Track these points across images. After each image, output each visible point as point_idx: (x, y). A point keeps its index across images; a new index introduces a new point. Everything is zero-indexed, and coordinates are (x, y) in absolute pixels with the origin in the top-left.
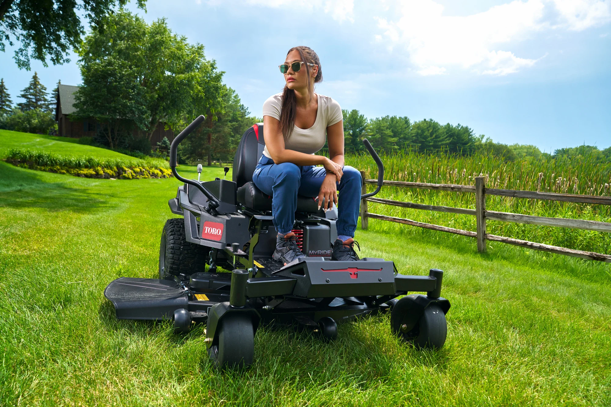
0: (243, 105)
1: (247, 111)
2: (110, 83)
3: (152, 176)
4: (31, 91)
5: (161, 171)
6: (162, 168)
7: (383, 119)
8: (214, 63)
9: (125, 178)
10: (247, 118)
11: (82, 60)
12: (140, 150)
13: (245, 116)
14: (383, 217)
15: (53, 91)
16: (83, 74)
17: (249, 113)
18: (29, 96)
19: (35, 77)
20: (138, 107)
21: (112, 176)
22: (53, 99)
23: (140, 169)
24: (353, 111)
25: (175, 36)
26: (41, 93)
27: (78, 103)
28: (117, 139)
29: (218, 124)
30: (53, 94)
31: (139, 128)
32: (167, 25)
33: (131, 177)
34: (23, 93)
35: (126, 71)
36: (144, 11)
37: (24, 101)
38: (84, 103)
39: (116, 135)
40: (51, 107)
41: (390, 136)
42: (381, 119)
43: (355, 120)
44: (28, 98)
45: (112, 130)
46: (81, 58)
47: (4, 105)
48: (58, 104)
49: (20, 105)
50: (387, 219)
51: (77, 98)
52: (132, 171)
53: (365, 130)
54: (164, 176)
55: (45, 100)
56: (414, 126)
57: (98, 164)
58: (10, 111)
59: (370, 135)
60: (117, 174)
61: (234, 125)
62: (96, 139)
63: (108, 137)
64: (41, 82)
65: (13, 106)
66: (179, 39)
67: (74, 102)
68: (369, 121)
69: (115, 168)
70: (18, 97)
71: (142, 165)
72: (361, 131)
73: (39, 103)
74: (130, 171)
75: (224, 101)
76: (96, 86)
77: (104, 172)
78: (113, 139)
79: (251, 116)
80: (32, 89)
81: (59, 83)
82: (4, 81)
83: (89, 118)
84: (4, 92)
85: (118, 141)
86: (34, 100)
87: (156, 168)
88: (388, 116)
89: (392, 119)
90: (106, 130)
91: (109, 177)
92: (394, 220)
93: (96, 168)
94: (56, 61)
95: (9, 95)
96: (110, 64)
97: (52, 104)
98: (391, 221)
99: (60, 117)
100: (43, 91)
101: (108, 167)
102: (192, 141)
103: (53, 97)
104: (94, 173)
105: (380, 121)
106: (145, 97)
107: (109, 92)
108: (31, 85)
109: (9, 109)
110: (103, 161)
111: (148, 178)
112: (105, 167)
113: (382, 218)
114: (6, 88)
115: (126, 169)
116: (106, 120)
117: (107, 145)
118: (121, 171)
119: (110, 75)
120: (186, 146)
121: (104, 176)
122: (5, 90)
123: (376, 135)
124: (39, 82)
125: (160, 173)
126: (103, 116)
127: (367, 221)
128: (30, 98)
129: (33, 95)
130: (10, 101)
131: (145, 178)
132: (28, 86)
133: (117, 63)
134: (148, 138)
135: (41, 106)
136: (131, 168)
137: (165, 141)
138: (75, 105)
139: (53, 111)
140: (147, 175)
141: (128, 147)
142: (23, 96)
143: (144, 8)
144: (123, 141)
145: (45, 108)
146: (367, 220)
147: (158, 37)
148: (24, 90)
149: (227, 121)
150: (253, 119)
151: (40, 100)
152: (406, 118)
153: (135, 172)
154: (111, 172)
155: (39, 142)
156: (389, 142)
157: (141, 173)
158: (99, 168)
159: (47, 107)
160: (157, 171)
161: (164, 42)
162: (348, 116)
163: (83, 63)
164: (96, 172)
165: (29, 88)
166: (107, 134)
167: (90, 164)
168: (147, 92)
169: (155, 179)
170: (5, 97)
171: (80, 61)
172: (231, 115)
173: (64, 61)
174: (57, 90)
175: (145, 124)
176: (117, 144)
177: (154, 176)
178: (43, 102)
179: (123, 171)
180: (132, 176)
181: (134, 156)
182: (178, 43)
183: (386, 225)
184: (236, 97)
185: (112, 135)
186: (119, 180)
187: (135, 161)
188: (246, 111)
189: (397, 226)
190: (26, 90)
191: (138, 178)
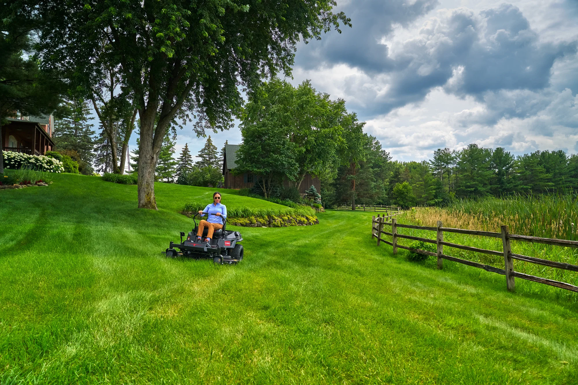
0: (384, 151)
1: (389, 156)
2: (265, 141)
3: (299, 223)
4: (206, 151)
5: (307, 218)
6: (307, 216)
7: (533, 155)
8: (355, 115)
9: (275, 226)
10: (389, 163)
11: (243, 124)
12: (290, 199)
13: (388, 160)
14: (533, 277)
15: (222, 150)
16: (243, 135)
17: (390, 158)
18: (204, 156)
19: (209, 140)
20: (288, 160)
21: (264, 225)
22: (221, 157)
23: (288, 217)
24: (498, 149)
25: (319, 95)
26: (213, 153)
27: (239, 160)
28: (270, 189)
29: (361, 170)
30: (221, 152)
31: (290, 178)
32: (312, 86)
33: (280, 225)
34: (200, 153)
35: (277, 130)
36: (291, 78)
37: (200, 159)
38: (244, 160)
39: (269, 185)
40: (220, 163)
41: (542, 172)
42: (530, 155)
43: (500, 158)
44: (203, 157)
45: (266, 182)
46: (242, 122)
47: (187, 164)
48: (225, 160)
49: (198, 163)
50: (538, 280)
51: (238, 156)
52: (281, 220)
53: (513, 168)
54: (310, 224)
55: (216, 158)
56: (571, 160)
57: (253, 214)
58: (190, 168)
59: (519, 173)
60: (268, 223)
61: (376, 171)
62: (253, 190)
63: (263, 187)
64: (213, 143)
65: (193, 164)
66: (322, 97)
67: (236, 159)
68: (516, 159)
69: (266, 217)
70: (196, 157)
71: (290, 213)
72: (508, 169)
73: (211, 161)
74: (279, 219)
75: (366, 148)
76: (253, 144)
77: (257, 221)
78: (266, 189)
79: (393, 160)
80: (206, 149)
81: (227, 143)
82: (187, 145)
83: (248, 171)
84: (188, 154)
85: (271, 191)
86: (208, 159)
87: (303, 216)
88: (538, 151)
89: (543, 153)
90: (261, 182)
91: (261, 225)
92: (547, 282)
93: (251, 218)
94: (223, 128)
95: (191, 156)
96: (264, 125)
97: (220, 160)
98: (543, 283)
99: (226, 171)
100: (215, 150)
101: (260, 217)
102: (337, 188)
103: (221, 155)
104: (248, 222)
105: (528, 157)
106: (294, 151)
107: (263, 148)
108: (206, 147)
109: (190, 167)
110: (256, 211)
111: (295, 225)
112: (258, 216)
113: (531, 278)
114: (189, 150)
115: (276, 218)
116: (261, 173)
117: (262, 195)
118: (271, 219)
119: (264, 135)
120: (332, 193)
121: (256, 225)
122: (188, 153)
123: (525, 172)
124: (211, 144)
125: (306, 220)
126: (259, 170)
127: (514, 281)
128: (205, 157)
129: (207, 155)
130: (191, 161)
131: (292, 225)
132: (203, 147)
133: (270, 123)
134: (297, 187)
135: (212, 163)
136: (280, 216)
137: (312, 189)
138: (236, 162)
139: (221, 166)
140: (294, 223)
141: (280, 196)
142: (200, 156)
143: (291, 76)
144: (275, 191)
145: (216, 164)
146: (513, 279)
147: (305, 98)
148: (201, 151)
149: (368, 168)
150: (394, 164)
151: (212, 158)
152: (560, 152)
153: (283, 220)
154: (263, 220)
155: (207, 195)
156: (541, 179)
157: (289, 221)
158: (253, 218)
159: (217, 164)
160: (304, 219)
161: (309, 101)
162: (492, 154)
163: (243, 126)
164: (250, 221)
165: (205, 149)
166: (262, 185)
167: (246, 214)
168: (296, 147)
169: (302, 226)
170: (188, 157)
171: (241, 125)
172: (373, 161)
173: (229, 126)
174: (224, 149)
175: (294, 175)
176: (270, 193)
177: (301, 223)
178: (214, 160)
179: (273, 220)
180: (281, 223)
181: (284, 205)
182: (321, 101)
183: (536, 287)
184: (376, 143)
185: (266, 186)
186: (269, 229)
187: (284, 209)
188: (387, 157)
189: (552, 290)
190: (202, 151)
191: (286, 226)
